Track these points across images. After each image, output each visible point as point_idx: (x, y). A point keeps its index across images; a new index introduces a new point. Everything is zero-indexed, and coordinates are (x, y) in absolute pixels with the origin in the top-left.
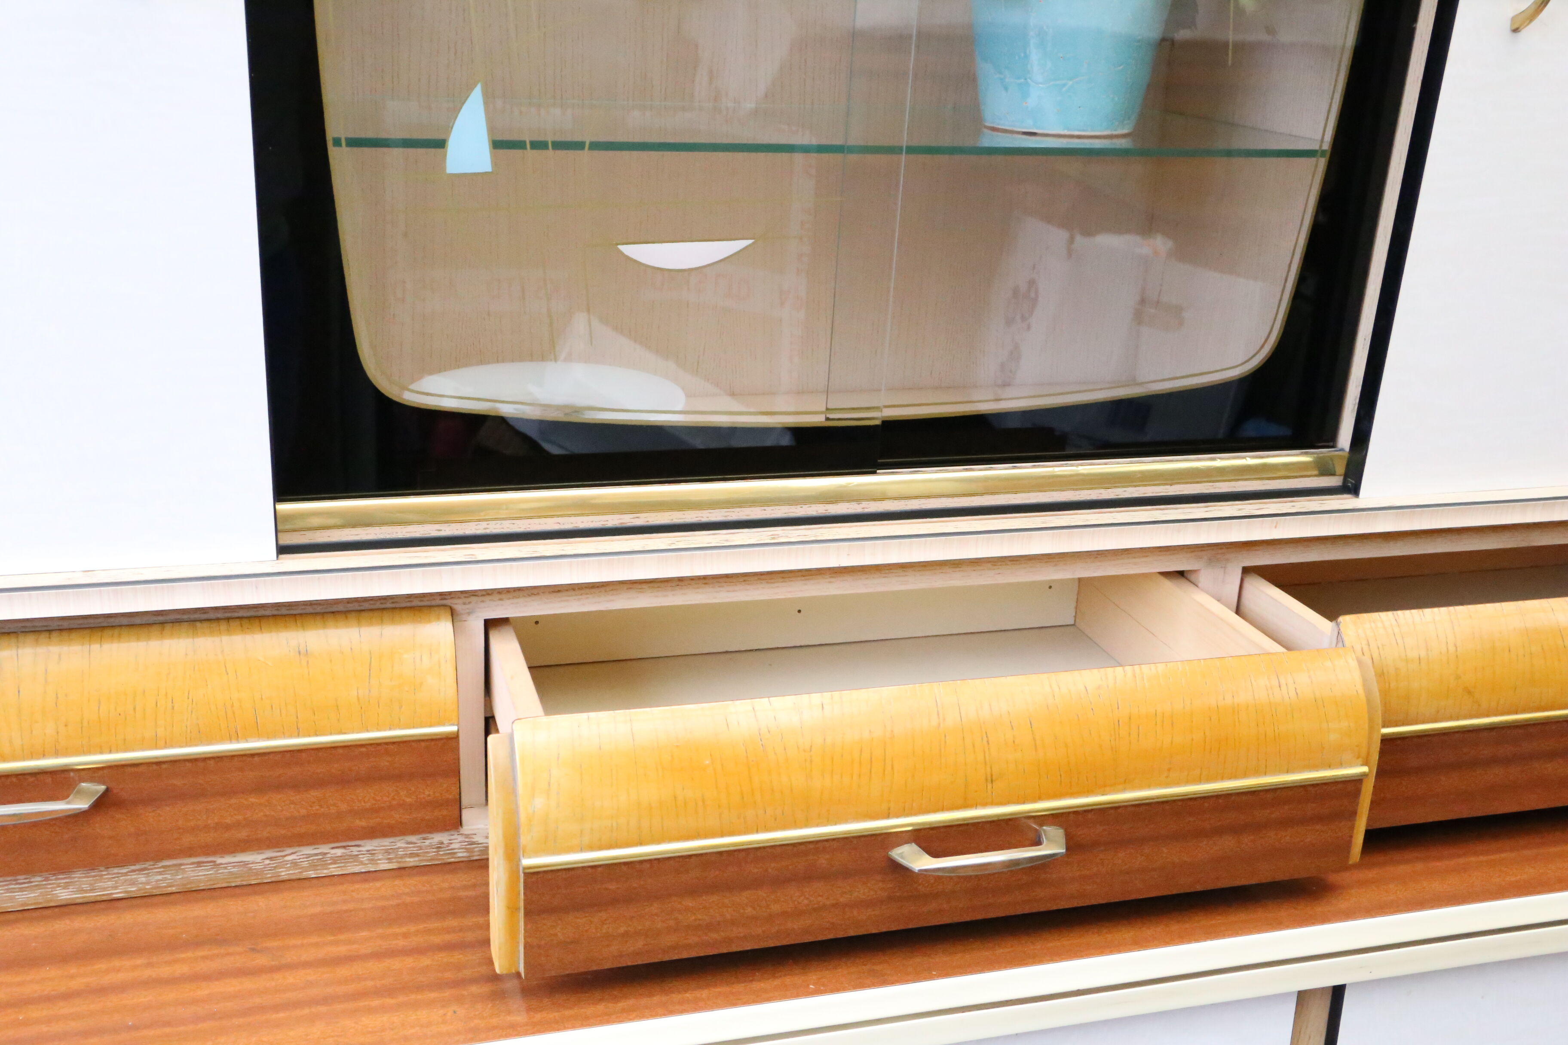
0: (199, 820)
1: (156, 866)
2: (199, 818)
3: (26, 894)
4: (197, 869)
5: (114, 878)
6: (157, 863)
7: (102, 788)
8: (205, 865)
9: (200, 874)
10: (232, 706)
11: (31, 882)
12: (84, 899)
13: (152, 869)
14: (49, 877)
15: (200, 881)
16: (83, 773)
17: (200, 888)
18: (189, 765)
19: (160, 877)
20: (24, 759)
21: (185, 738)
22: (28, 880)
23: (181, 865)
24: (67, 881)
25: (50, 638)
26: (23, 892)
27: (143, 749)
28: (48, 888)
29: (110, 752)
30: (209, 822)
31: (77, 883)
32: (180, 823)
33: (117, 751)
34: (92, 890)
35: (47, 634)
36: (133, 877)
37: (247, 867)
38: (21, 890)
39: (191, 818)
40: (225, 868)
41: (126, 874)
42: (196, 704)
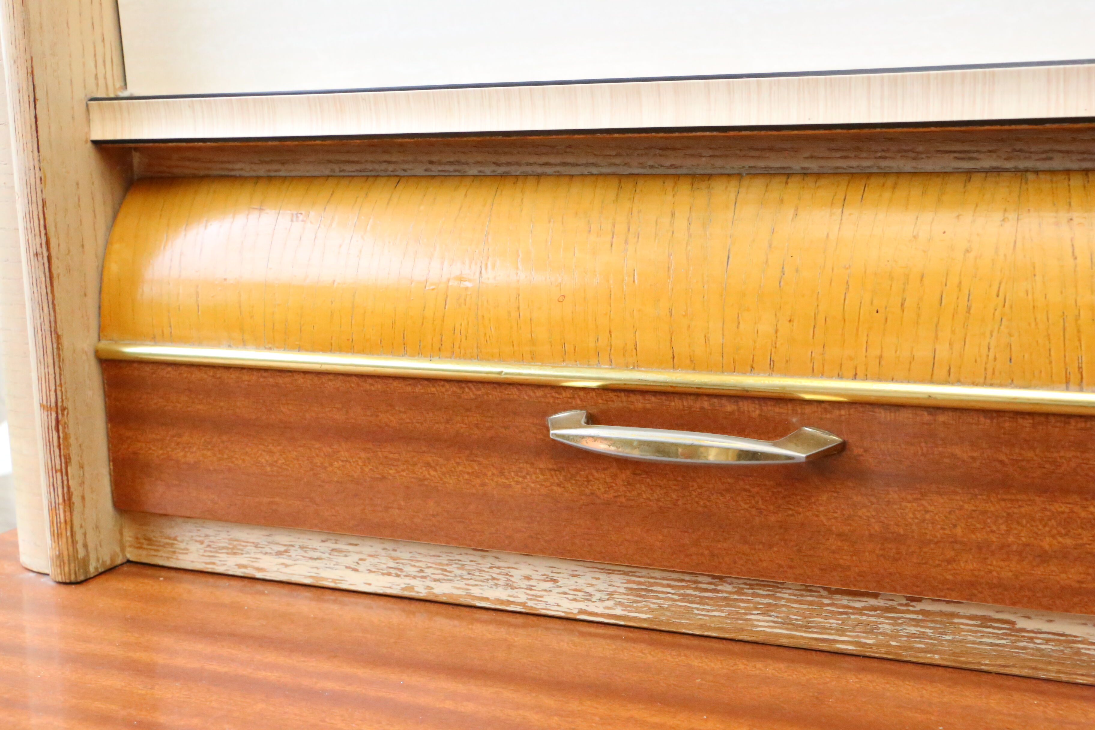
0: (993, 532)
1: (911, 608)
2: (994, 528)
3: (708, 610)
4: (979, 629)
5: (841, 613)
6: (913, 604)
7: (835, 439)
8: (996, 625)
9: (985, 640)
10: (1078, 317)
11: (718, 591)
12: (791, 640)
13: (903, 612)
14: (743, 588)
15: (983, 654)
16: (808, 410)
17: (983, 667)
18: (985, 422)
19: (913, 630)
20: (723, 370)
21: (983, 369)
22: (713, 587)
23: (953, 615)
24: (771, 601)
25: (787, 183)
26: (704, 605)
27: (908, 380)
28: (740, 607)
29: (855, 377)
30: (1011, 539)
31: (784, 609)
32: (959, 531)
33: (866, 378)
34: (806, 627)
35: (784, 179)
36: (872, 619)
37: (1071, 648)
38: (702, 601)
39: (978, 526)
40: (1031, 639)
41: (860, 611)
42: (1011, 307)
